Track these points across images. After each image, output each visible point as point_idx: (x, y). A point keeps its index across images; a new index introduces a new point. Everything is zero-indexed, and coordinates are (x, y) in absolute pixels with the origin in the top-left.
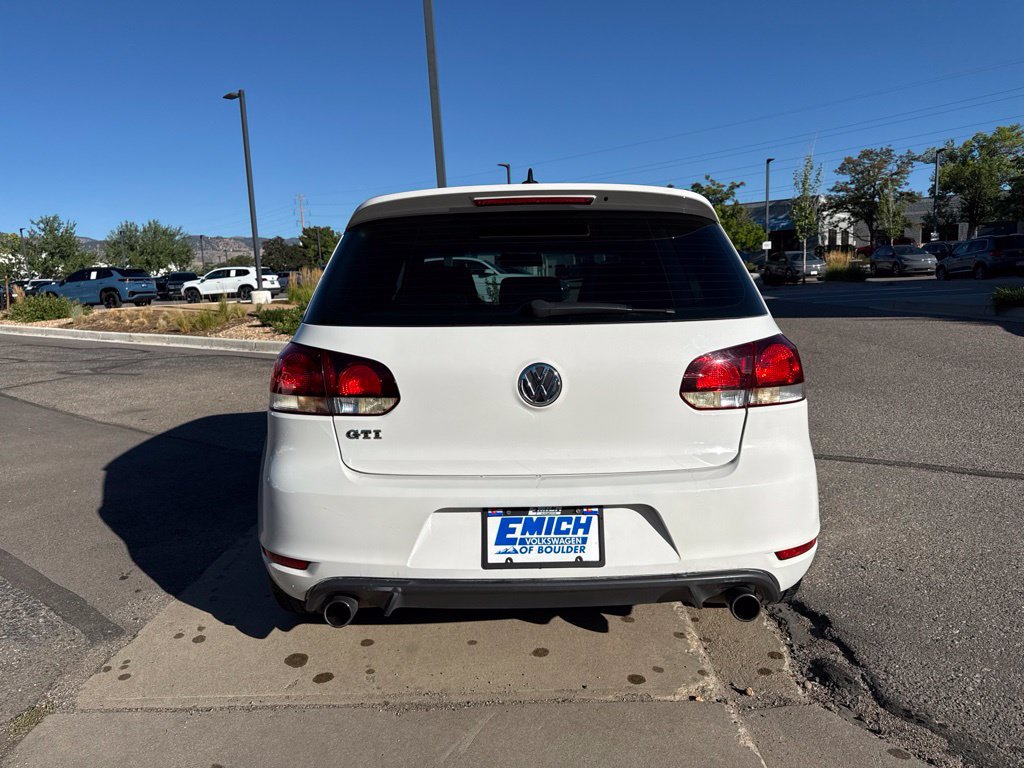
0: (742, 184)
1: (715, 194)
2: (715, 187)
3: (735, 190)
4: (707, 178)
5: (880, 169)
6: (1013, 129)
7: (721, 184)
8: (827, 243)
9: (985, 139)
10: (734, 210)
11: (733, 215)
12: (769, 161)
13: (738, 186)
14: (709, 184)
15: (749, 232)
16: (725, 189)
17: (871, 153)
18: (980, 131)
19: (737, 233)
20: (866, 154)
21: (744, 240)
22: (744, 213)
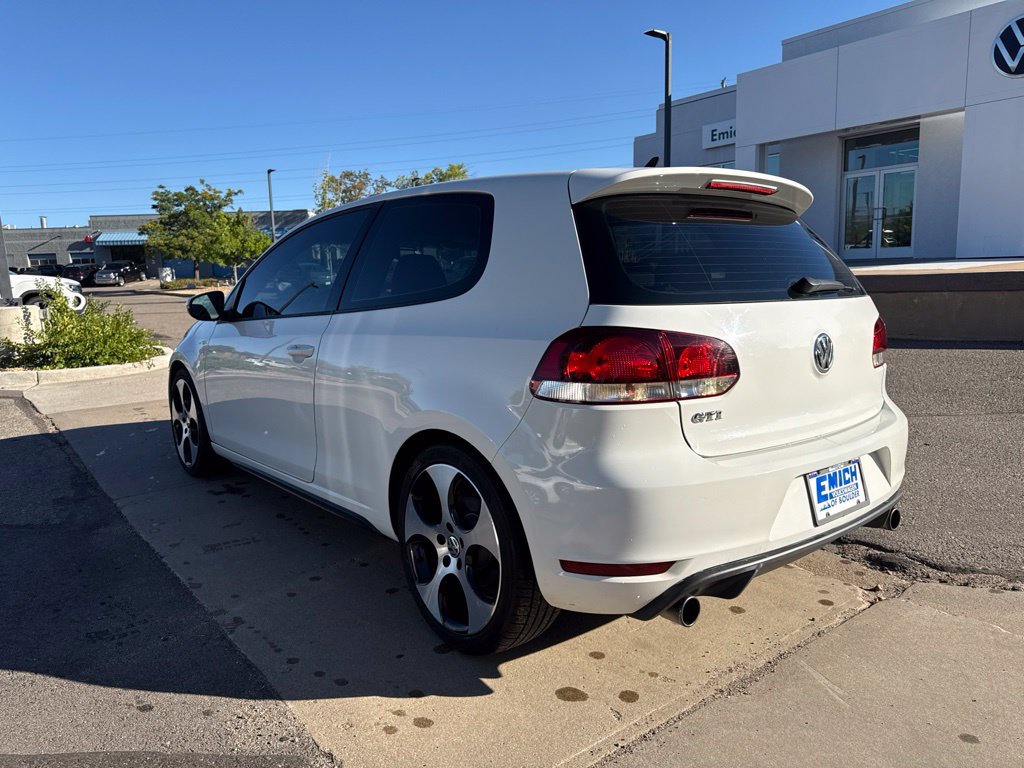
0: (240, 191)
1: (213, 199)
2: (211, 193)
3: (233, 198)
4: (202, 182)
5: (360, 190)
6: (460, 168)
7: (217, 189)
8: (319, 257)
9: (441, 174)
10: (238, 217)
11: (238, 222)
12: (269, 171)
13: (236, 194)
14: (205, 188)
15: (258, 241)
16: (223, 196)
17: (351, 174)
18: (436, 165)
19: (246, 241)
20: (347, 175)
21: (253, 249)
22: (249, 222)
